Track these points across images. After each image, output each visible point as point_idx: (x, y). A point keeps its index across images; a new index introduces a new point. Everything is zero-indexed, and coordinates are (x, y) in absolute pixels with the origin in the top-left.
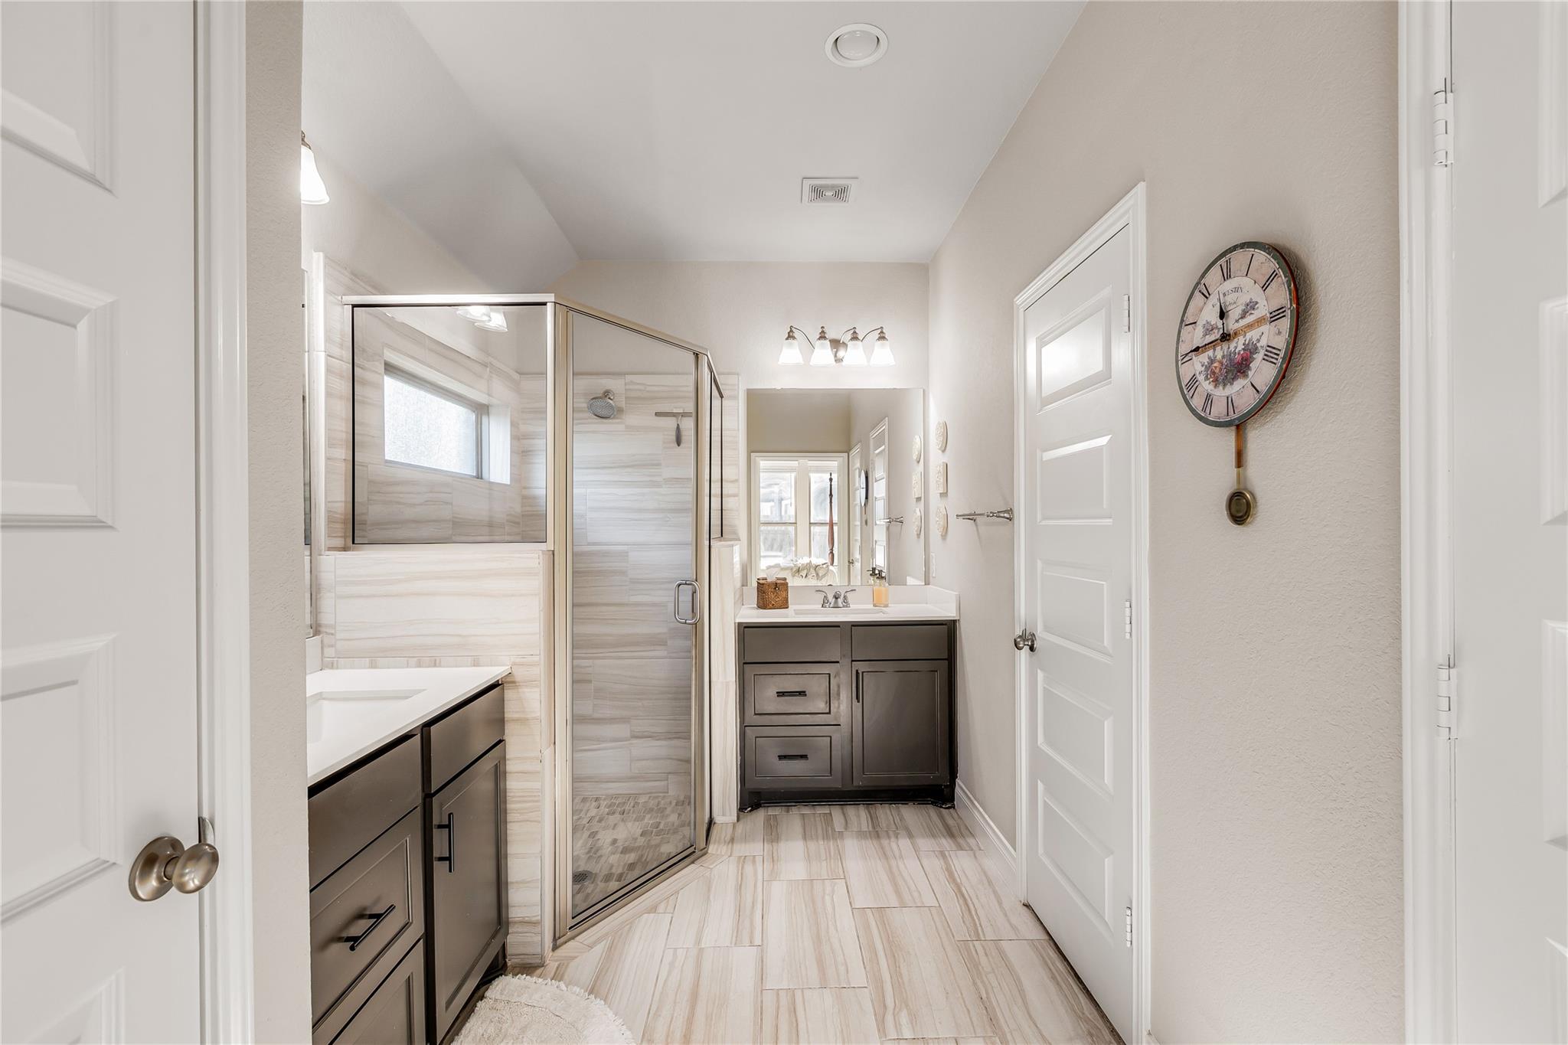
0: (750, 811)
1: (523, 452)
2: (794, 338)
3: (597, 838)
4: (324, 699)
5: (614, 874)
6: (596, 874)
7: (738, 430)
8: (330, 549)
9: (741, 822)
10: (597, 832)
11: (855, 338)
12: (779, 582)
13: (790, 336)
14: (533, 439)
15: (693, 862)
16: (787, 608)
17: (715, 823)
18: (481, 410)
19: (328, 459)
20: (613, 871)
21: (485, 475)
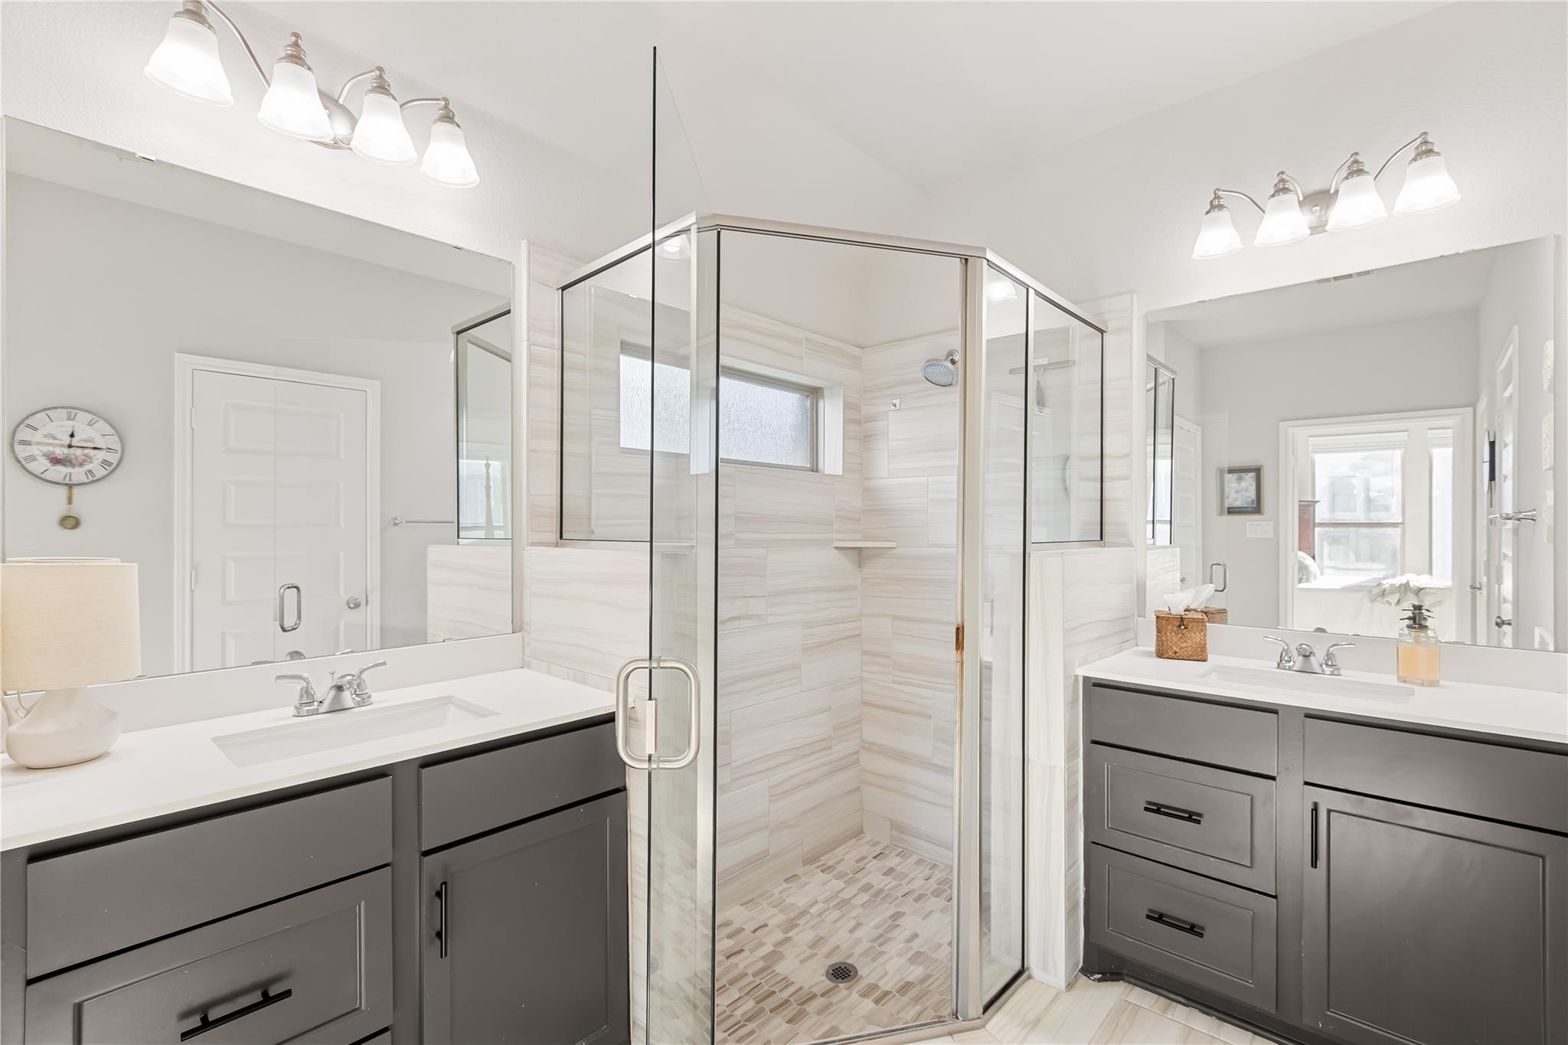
0: (1099, 980)
1: (865, 437)
2: (1221, 207)
3: (897, 922)
4: (452, 703)
5: (880, 988)
6: (861, 977)
7: (1131, 378)
8: (533, 544)
9: (1074, 992)
10: (905, 913)
11: (1356, 169)
12: (1190, 615)
13: (1216, 206)
14: (875, 421)
15: (950, 1034)
16: (1205, 660)
17: (1029, 977)
18: (814, 393)
19: (530, 451)
20: (881, 984)
21: (821, 466)
